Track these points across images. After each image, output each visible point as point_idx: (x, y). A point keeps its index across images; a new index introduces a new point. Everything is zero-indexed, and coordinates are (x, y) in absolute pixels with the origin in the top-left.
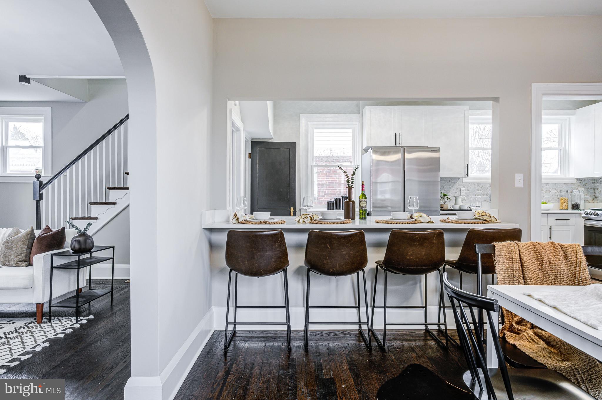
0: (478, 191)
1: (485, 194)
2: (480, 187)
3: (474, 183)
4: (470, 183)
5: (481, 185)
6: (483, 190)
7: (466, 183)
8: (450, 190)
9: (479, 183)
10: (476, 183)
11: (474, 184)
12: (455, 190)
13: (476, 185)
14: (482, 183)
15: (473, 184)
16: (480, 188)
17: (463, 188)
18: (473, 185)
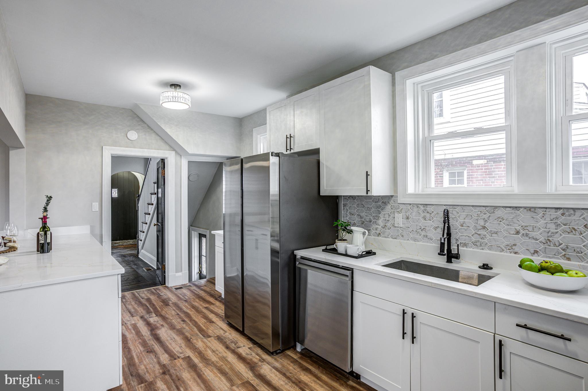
0: (425, 219)
1: (438, 227)
2: (428, 212)
3: (417, 205)
4: (410, 204)
5: (429, 209)
6: (434, 219)
7: (404, 204)
8: (380, 215)
9: (426, 205)
10: (421, 204)
11: (418, 207)
12: (387, 216)
13: (422, 207)
14: (433, 205)
15: (416, 207)
16: (428, 215)
17: (398, 212)
18: (415, 209)
